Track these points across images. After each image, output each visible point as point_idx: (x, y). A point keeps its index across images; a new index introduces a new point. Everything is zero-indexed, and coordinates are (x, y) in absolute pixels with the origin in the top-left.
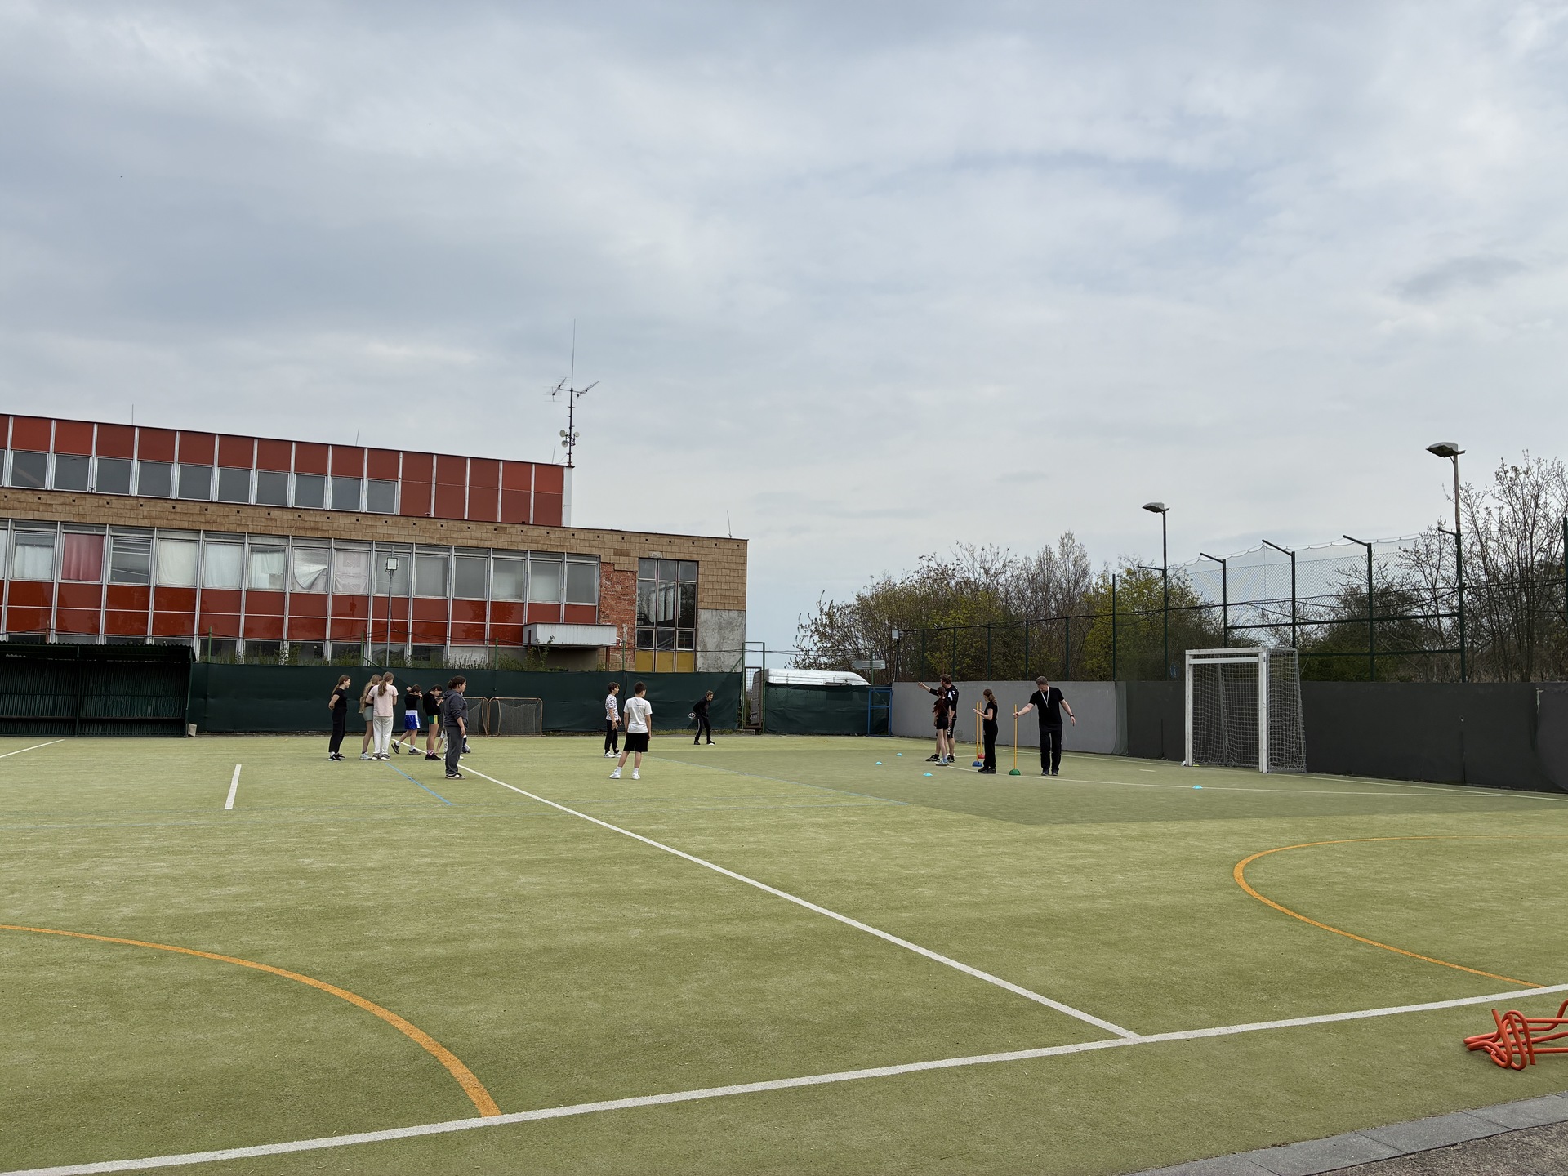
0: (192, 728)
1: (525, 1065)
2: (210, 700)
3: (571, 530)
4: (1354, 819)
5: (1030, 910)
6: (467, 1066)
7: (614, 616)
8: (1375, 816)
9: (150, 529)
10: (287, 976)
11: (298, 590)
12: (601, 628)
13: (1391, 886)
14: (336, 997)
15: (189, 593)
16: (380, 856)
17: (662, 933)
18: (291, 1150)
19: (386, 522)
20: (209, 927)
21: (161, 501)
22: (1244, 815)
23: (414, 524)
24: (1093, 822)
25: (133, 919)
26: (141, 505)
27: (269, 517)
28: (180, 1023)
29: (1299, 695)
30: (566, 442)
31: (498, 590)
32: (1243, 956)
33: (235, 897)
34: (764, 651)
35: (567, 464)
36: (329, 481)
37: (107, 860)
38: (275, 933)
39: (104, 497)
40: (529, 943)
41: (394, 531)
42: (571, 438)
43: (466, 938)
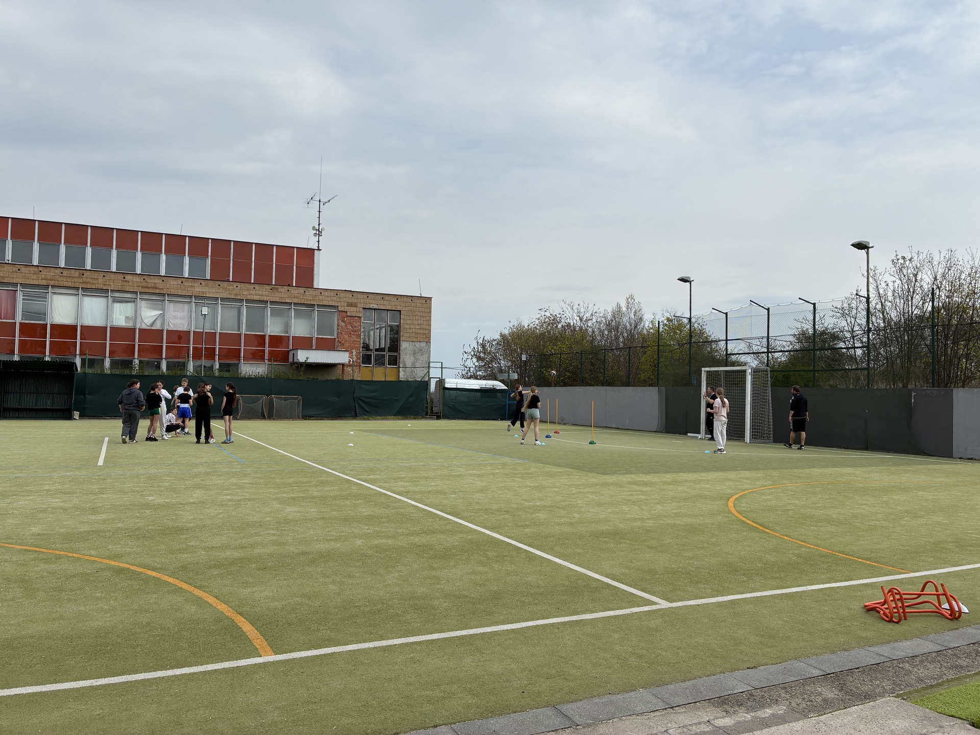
0: (76, 414)
1: (289, 624)
2: (88, 397)
3: (320, 290)
4: (801, 471)
5: (604, 527)
6: (253, 625)
7: (347, 345)
8: (813, 469)
9: (47, 287)
10: (138, 570)
11: (144, 327)
12: (338, 352)
13: (822, 512)
14: (170, 583)
15: (73, 328)
16: (198, 495)
17: (376, 543)
18: (140, 679)
19: (201, 284)
20: (88, 539)
21: (54, 269)
22: (734, 469)
23: (219, 285)
24: (643, 473)
25: (39, 535)
26: (40, 271)
27: (124, 280)
28: (69, 600)
29: (770, 395)
30: (316, 233)
31: (273, 327)
32: (732, 554)
33: (105, 521)
34: (442, 368)
35: (317, 248)
36: (163, 257)
37: (22, 498)
38: (130, 543)
39: (16, 266)
40: (292, 549)
41: (206, 290)
42: (319, 231)
43: (253, 546)
